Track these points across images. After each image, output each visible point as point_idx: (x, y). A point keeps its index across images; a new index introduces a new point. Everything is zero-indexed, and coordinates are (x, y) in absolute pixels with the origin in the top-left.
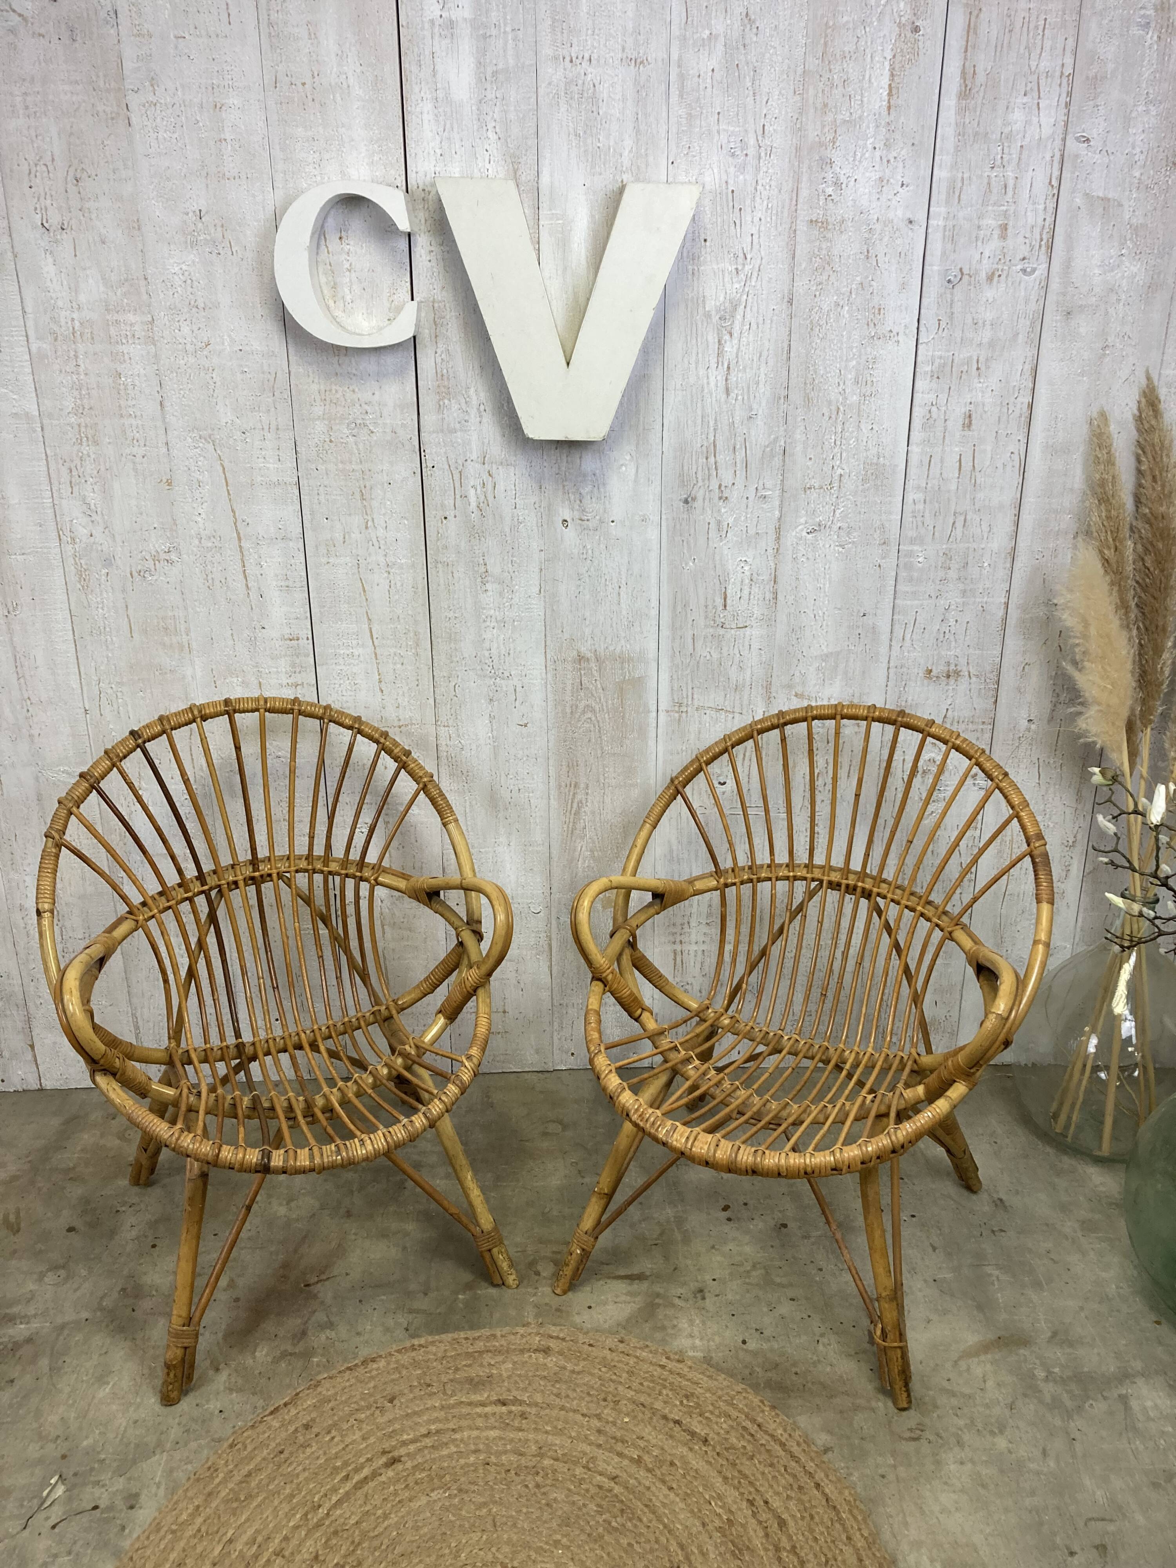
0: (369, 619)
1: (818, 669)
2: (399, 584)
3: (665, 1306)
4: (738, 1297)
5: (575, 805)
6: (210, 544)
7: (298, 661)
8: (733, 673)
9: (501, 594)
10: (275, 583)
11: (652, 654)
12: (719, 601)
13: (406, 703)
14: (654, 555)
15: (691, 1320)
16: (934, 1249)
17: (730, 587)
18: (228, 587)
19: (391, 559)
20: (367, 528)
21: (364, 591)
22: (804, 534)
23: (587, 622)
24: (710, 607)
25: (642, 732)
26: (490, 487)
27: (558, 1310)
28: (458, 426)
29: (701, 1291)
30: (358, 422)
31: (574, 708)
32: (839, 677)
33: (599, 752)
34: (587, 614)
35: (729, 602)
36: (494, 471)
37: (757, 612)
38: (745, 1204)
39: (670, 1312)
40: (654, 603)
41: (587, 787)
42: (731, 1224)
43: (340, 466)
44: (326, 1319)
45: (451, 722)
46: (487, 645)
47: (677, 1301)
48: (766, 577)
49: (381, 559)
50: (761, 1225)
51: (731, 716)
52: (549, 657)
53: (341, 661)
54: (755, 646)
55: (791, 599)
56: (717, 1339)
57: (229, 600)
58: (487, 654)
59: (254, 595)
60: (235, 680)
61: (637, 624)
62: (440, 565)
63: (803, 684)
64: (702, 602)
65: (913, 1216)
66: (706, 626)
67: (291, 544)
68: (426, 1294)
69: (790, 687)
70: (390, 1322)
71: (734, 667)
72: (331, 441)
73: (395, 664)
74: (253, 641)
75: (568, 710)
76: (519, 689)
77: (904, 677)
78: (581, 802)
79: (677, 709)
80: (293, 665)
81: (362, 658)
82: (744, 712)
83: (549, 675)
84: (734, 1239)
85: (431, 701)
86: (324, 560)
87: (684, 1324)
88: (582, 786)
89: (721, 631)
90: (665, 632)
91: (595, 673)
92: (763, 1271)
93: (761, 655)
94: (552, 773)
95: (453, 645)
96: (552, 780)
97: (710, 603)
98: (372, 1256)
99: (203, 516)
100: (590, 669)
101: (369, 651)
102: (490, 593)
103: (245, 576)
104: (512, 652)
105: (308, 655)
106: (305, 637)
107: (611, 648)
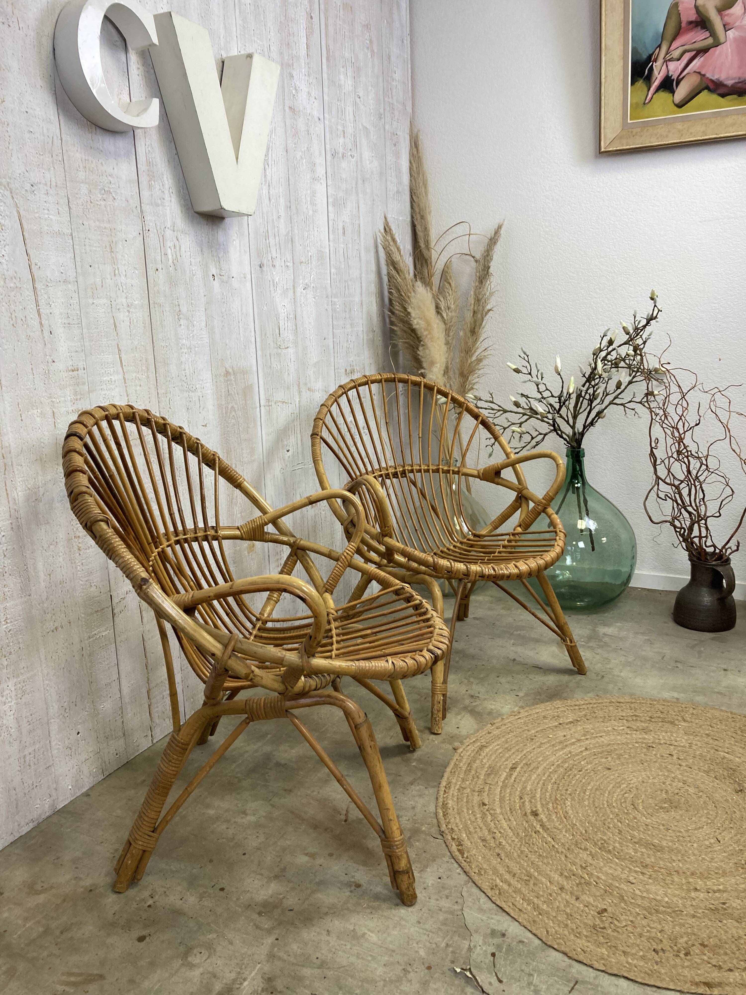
0: (120, 350)
1: (314, 372)
2: (135, 321)
6: (12, 285)
7: (78, 390)
8: (286, 377)
9: (188, 328)
10: (60, 321)
11: (255, 368)
12: (277, 331)
14: (251, 301)
17: (280, 322)
18: (28, 326)
19: (129, 301)
20: (115, 275)
21: (116, 327)
22: (302, 290)
23: (228, 347)
24: (274, 335)
25: (255, 422)
26: (178, 248)
28: (159, 202)
30: (106, 189)
31: (226, 409)
32: (321, 377)
33: (239, 439)
34: (227, 341)
35: (281, 331)
36: (179, 238)
37: (291, 338)
40: (253, 333)
43: (97, 223)
46: (183, 367)
48: (292, 315)
49: (124, 300)
51: (287, 406)
52: (213, 373)
53: (105, 387)
54: (292, 359)
55: (301, 329)
57: (28, 337)
58: (184, 373)
59: (46, 333)
60: (35, 411)
61: (247, 347)
62: (156, 306)
63: (310, 382)
64: (271, 332)
66: (274, 347)
67: (70, 286)
69: (306, 384)
70: (414, 793)
71: (286, 373)
72: (91, 202)
73: (136, 386)
74: (46, 374)
75: (224, 411)
76: (201, 398)
77: (340, 375)
79: (268, 403)
80: (75, 393)
82: (292, 402)
83: (214, 387)
86: (91, 301)
89: (280, 351)
90: (259, 353)
91: (233, 382)
93: (295, 365)
95: (166, 368)
97: (274, 332)
99: (6, 258)
100: (231, 380)
101: (121, 376)
102: (182, 327)
103: (39, 315)
104: (196, 371)
105: (85, 384)
106: (82, 367)
107: (239, 365)
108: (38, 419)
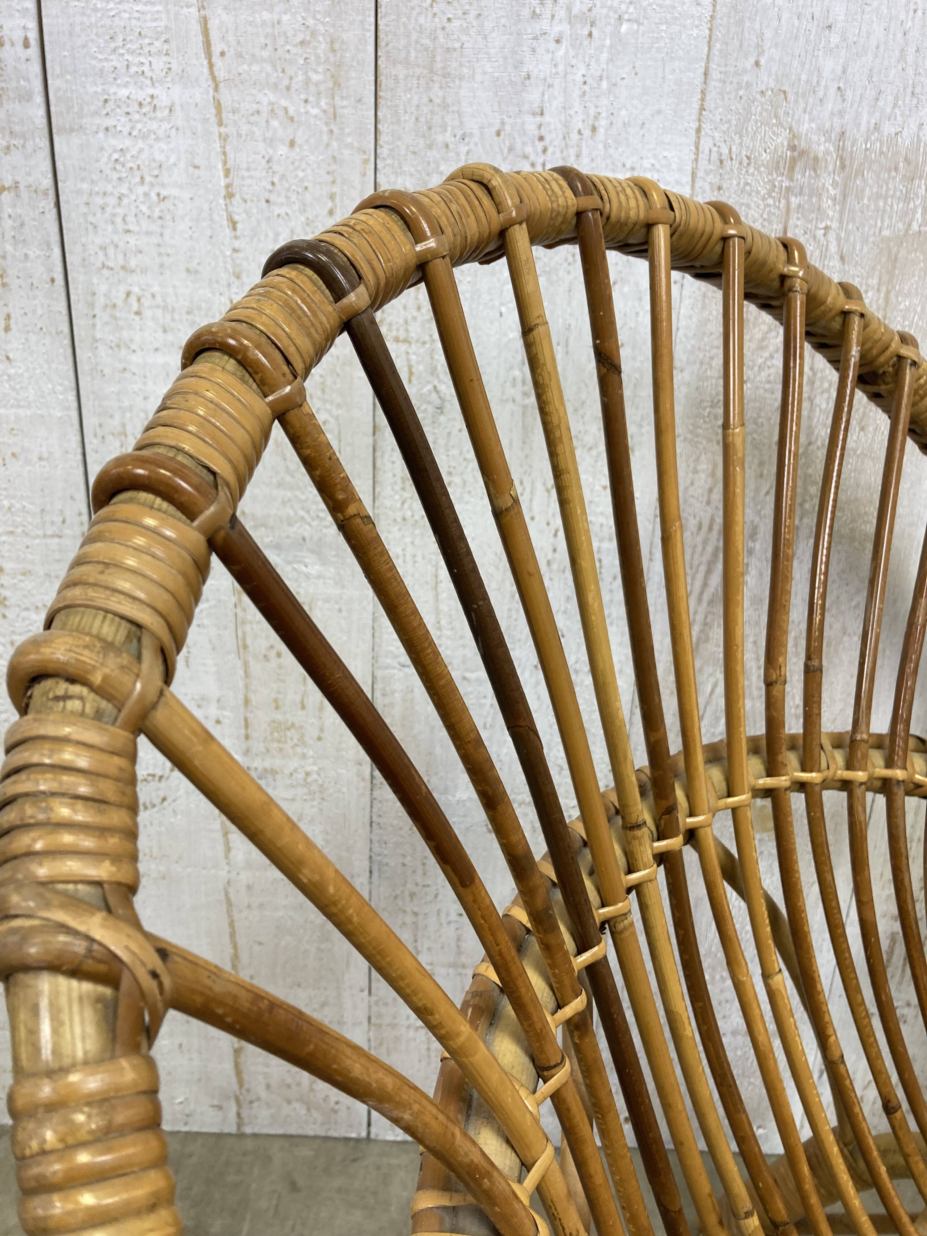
23: (835, 39)
46: (533, 97)
52: (706, 144)
53: (122, 123)
58: (531, 123)
81: (178, 118)
91: (827, 203)
95: (437, 93)
104: (603, 123)
105: (27, 97)
106: (18, 36)
107: (888, 129)
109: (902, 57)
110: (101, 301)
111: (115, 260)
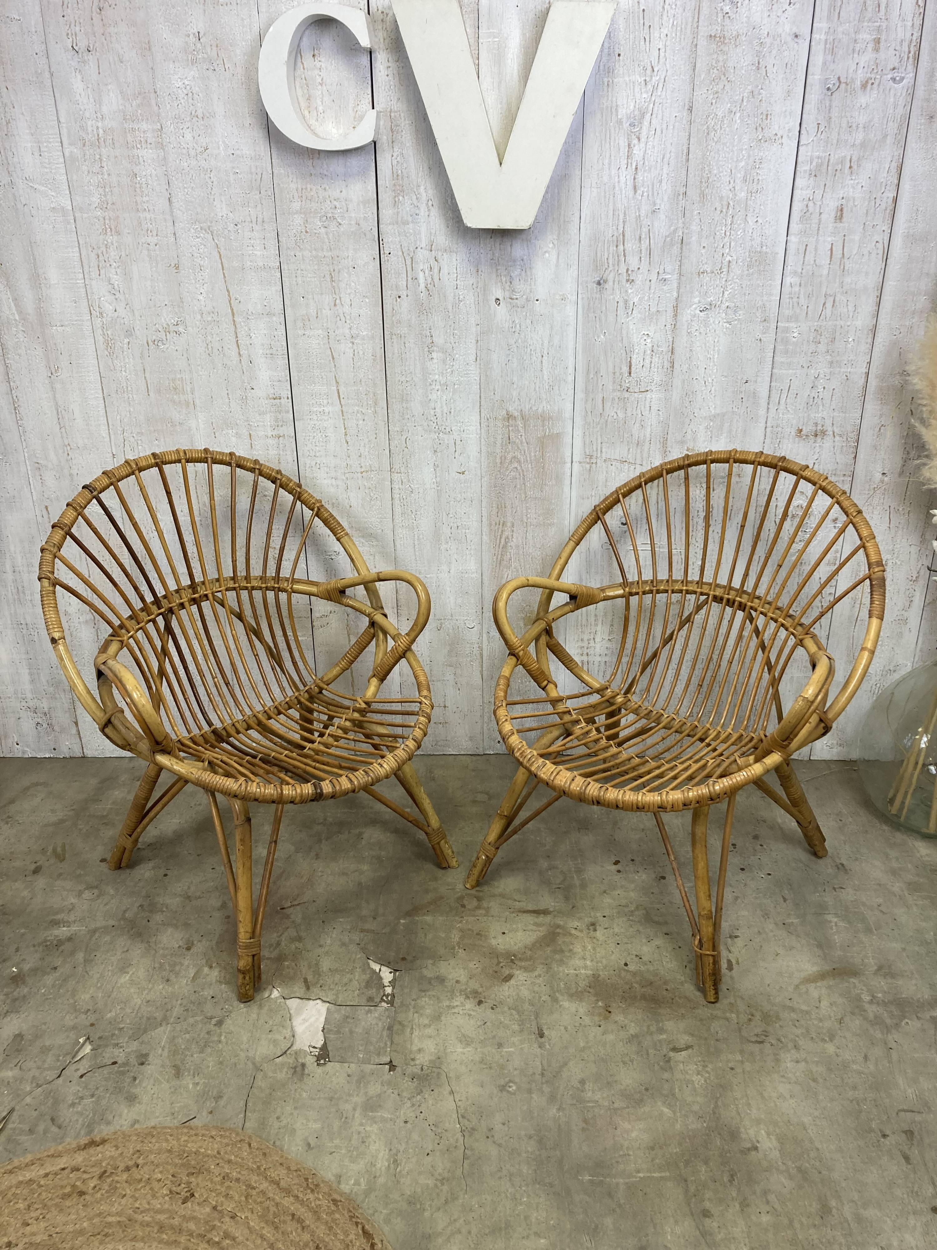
0: (337, 383)
1: (707, 428)
2: (361, 353)
3: (565, 935)
4: (622, 930)
5: (503, 541)
6: (210, 319)
7: (280, 417)
8: (635, 429)
9: (444, 361)
10: (261, 351)
11: (568, 414)
12: (625, 369)
13: (367, 453)
14: (571, 330)
15: (584, 947)
16: (785, 900)
17: (634, 357)
18: (224, 355)
19: (354, 332)
20: (335, 305)
21: (333, 358)
22: (698, 312)
23: (515, 386)
24: (618, 374)
25: (559, 479)
26: (436, 270)
27: (478, 934)
28: (410, 219)
29: (593, 924)
30: (329, 215)
31: (503, 459)
32: (725, 435)
33: (523, 496)
34: (515, 379)
35: (633, 369)
36: (439, 257)
37: (657, 378)
38: (633, 860)
39: (567, 939)
40: (571, 370)
41: (513, 526)
42: (620, 875)
43: (314, 253)
44: (295, 934)
45: (403, 469)
46: (432, 405)
47: (573, 932)
48: (664, 349)
49: (347, 331)
50: (644, 876)
51: (633, 467)
52: (483, 415)
53: (315, 417)
54: (655, 408)
55: (685, 367)
56: (604, 961)
57: (225, 366)
58: (432, 412)
59: (245, 361)
60: (230, 432)
61: (557, 387)
62: (394, 337)
63: (694, 440)
64: (611, 369)
65: (769, 874)
66: (614, 390)
67: (274, 319)
68: (375, 918)
69: (682, 442)
70: (346, 939)
71: (637, 425)
72: (307, 232)
73: (357, 420)
74: (244, 399)
75: (498, 461)
76: (458, 442)
77: (779, 436)
78: (508, 538)
79: (588, 460)
80: (276, 420)
81: (331, 415)
82: (644, 463)
83: (483, 430)
84: (622, 887)
85: (387, 451)
86: (301, 332)
87: (578, 949)
88: (509, 524)
89: (626, 395)
90: (580, 395)
91: (520, 429)
92: (644, 912)
93: (659, 415)
94: (485, 514)
95: (405, 405)
96: (484, 519)
97: (617, 370)
98: (334, 889)
99: (204, 295)
100: (517, 426)
101: (338, 408)
102: (435, 361)
103: (238, 346)
104: (452, 411)
105: (288, 412)
106: (285, 396)
107: (534, 408)
108: (234, 439)
109: (535, 390)
110: (308, 466)
111: (312, 454)
